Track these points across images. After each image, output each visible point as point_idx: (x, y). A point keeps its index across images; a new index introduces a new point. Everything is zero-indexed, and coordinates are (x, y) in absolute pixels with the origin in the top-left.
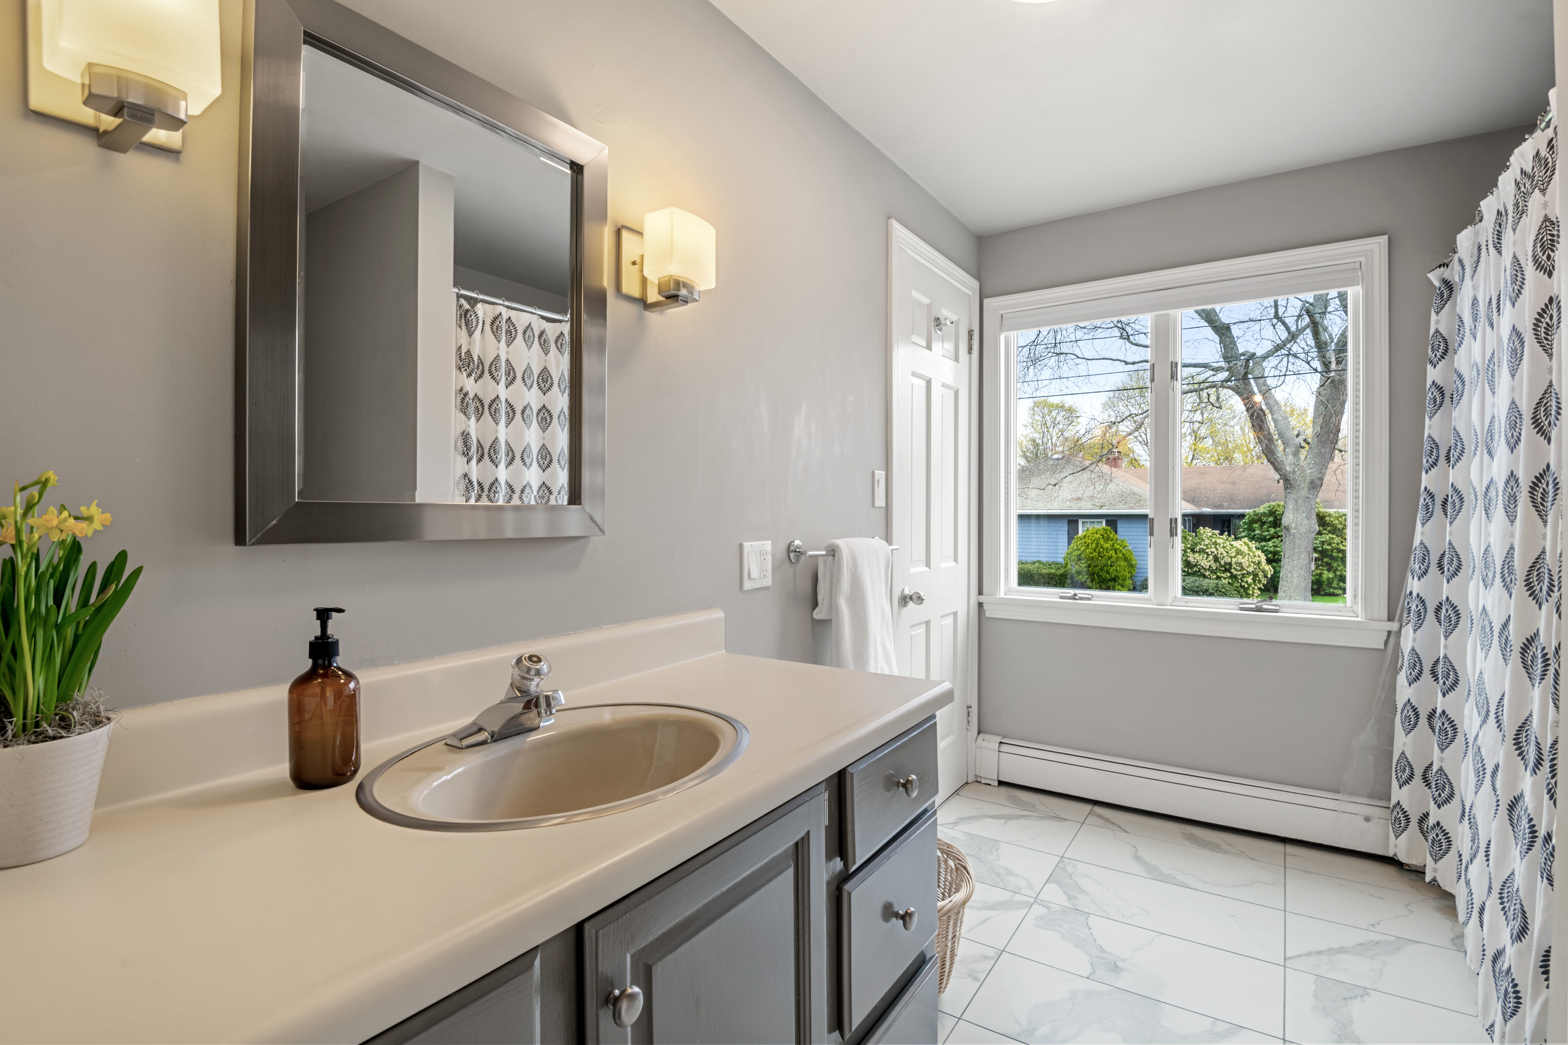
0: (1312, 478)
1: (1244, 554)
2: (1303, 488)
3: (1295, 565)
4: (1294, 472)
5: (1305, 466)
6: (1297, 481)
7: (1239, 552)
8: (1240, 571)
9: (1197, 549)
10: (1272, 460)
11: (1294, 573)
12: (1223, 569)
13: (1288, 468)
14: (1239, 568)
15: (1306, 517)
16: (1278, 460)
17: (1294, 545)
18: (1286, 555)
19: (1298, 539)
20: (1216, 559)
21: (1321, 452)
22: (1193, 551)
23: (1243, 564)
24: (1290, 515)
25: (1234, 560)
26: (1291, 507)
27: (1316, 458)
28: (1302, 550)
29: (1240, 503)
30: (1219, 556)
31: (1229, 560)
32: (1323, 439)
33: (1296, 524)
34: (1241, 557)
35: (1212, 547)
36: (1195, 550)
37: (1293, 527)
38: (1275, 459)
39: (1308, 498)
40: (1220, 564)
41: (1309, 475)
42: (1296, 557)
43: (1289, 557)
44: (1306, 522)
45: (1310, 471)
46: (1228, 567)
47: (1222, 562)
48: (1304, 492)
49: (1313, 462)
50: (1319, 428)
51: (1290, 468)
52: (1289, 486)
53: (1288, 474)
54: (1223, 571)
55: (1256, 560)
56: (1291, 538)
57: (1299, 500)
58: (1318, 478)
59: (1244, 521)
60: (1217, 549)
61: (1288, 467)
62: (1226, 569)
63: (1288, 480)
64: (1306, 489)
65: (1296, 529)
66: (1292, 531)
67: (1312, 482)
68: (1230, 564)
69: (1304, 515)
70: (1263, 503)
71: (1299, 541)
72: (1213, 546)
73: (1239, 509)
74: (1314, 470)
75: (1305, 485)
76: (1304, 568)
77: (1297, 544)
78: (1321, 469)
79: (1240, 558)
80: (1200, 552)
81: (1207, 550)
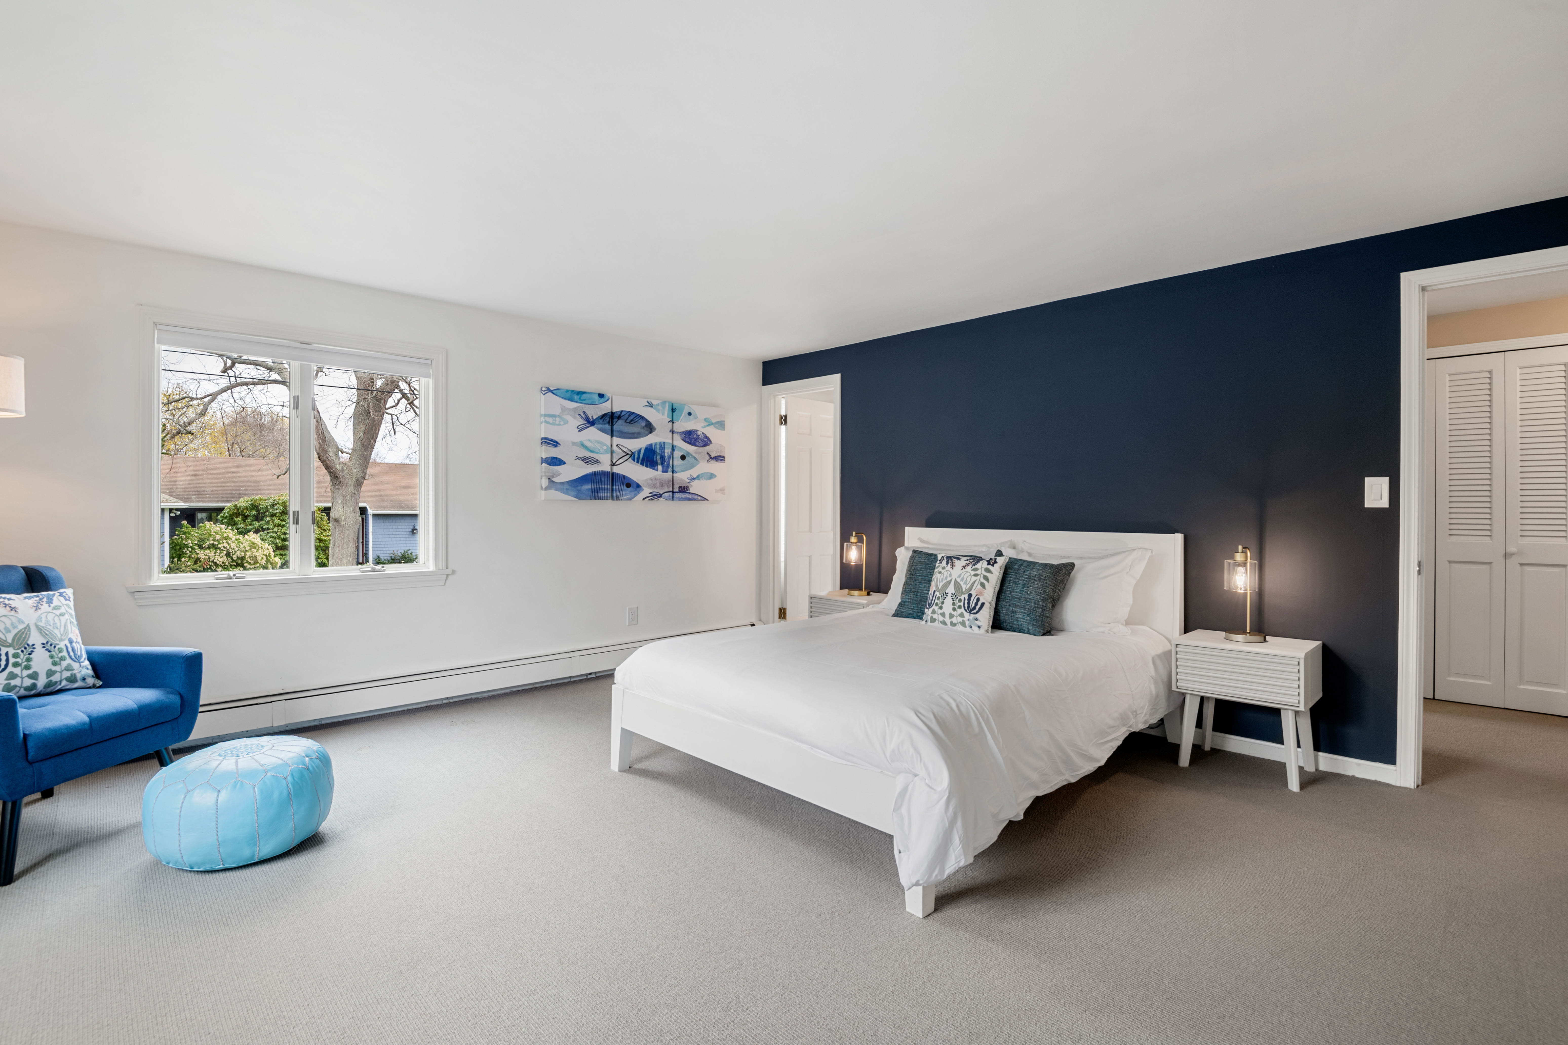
0: (358, 476)
1: (257, 548)
2: (351, 485)
3: (345, 553)
4: (343, 471)
5: (352, 465)
6: (345, 478)
7: (253, 545)
8: (254, 564)
9: (206, 545)
10: (325, 458)
11: (344, 560)
12: (235, 564)
13: (338, 467)
14: (252, 562)
15: (353, 510)
16: (330, 459)
17: (344, 535)
18: (337, 544)
19: (347, 530)
20: (228, 554)
21: (364, 455)
22: (200, 547)
23: (258, 557)
24: (340, 509)
25: (248, 554)
26: (340, 502)
27: (360, 459)
28: (350, 540)
29: (210, 497)
30: (231, 551)
31: (243, 554)
32: (365, 444)
33: (346, 517)
34: (256, 550)
35: (223, 543)
36: (204, 546)
37: (343, 519)
38: (327, 458)
39: (354, 494)
40: (232, 558)
41: (355, 474)
42: (345, 546)
43: (338, 547)
44: (353, 514)
45: (355, 471)
46: (239, 561)
47: (235, 557)
48: (351, 489)
49: (358, 463)
50: (362, 434)
51: (339, 466)
52: (338, 483)
53: (338, 472)
54: (235, 566)
55: (266, 552)
56: (341, 529)
57: (347, 496)
58: (362, 476)
59: (222, 515)
60: (229, 544)
61: (338, 465)
62: (237, 563)
63: (337, 477)
64: (352, 485)
65: (346, 521)
66: (342, 523)
67: (357, 480)
68: (243, 558)
69: (352, 509)
70: (240, 496)
71: (348, 532)
72: (225, 541)
73: (210, 502)
74: (358, 470)
75: (352, 482)
76: (352, 555)
77: (346, 535)
78: (364, 469)
79: (255, 553)
80: (209, 548)
81: (219, 546)
